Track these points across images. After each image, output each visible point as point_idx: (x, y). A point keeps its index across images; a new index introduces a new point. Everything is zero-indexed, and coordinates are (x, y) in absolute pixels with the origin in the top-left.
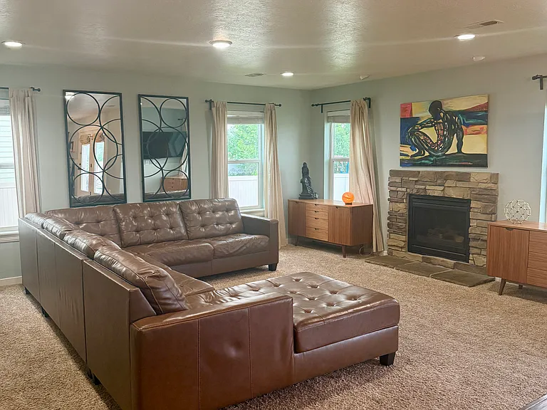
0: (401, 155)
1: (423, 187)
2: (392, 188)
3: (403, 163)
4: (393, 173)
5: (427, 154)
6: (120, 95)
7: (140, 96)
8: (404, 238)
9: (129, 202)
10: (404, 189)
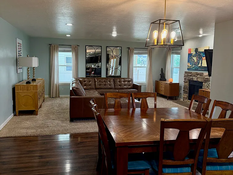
0: (188, 66)
1: (192, 77)
2: (185, 78)
3: (188, 69)
4: (186, 72)
5: (194, 66)
6: (101, 46)
7: (107, 47)
8: (187, 95)
9: (102, 77)
10: (188, 78)
